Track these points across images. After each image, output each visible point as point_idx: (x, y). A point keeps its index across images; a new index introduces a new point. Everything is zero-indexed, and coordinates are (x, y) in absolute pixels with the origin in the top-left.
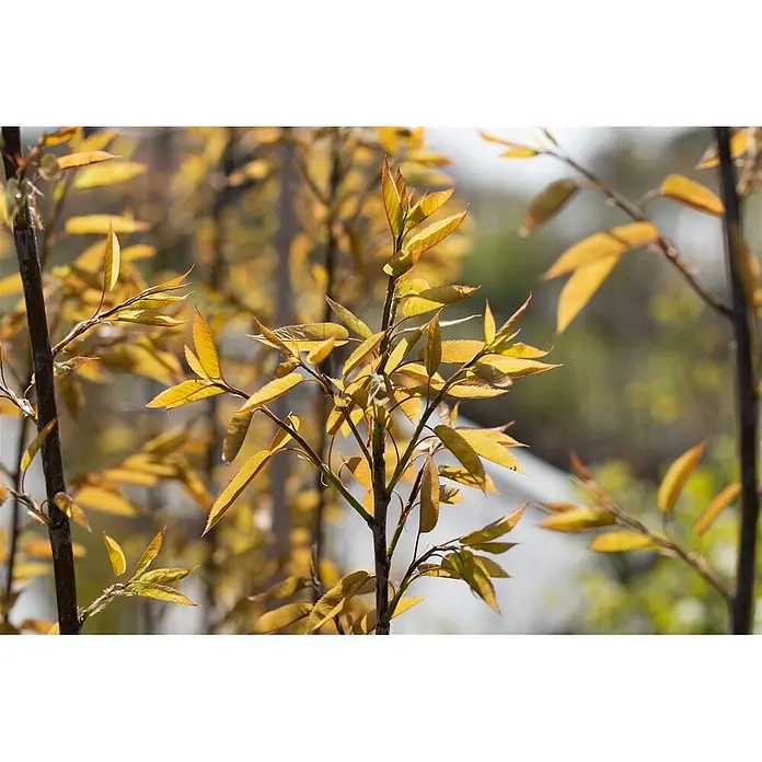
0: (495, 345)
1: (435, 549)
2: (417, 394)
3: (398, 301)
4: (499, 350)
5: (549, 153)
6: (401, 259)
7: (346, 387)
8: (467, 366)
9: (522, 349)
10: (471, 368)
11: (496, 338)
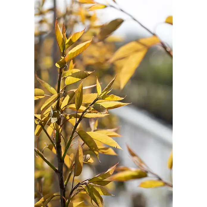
0: (102, 95)
1: (79, 184)
2: (73, 117)
3: (65, 78)
4: (103, 98)
5: (111, 6)
6: (61, 60)
7: (42, 119)
8: (91, 105)
9: (113, 97)
10: (92, 106)
11: (102, 93)
